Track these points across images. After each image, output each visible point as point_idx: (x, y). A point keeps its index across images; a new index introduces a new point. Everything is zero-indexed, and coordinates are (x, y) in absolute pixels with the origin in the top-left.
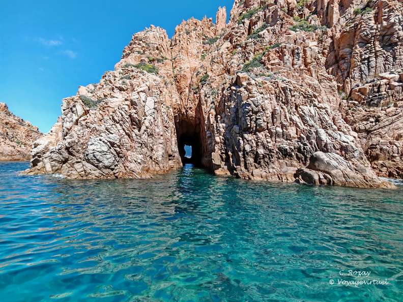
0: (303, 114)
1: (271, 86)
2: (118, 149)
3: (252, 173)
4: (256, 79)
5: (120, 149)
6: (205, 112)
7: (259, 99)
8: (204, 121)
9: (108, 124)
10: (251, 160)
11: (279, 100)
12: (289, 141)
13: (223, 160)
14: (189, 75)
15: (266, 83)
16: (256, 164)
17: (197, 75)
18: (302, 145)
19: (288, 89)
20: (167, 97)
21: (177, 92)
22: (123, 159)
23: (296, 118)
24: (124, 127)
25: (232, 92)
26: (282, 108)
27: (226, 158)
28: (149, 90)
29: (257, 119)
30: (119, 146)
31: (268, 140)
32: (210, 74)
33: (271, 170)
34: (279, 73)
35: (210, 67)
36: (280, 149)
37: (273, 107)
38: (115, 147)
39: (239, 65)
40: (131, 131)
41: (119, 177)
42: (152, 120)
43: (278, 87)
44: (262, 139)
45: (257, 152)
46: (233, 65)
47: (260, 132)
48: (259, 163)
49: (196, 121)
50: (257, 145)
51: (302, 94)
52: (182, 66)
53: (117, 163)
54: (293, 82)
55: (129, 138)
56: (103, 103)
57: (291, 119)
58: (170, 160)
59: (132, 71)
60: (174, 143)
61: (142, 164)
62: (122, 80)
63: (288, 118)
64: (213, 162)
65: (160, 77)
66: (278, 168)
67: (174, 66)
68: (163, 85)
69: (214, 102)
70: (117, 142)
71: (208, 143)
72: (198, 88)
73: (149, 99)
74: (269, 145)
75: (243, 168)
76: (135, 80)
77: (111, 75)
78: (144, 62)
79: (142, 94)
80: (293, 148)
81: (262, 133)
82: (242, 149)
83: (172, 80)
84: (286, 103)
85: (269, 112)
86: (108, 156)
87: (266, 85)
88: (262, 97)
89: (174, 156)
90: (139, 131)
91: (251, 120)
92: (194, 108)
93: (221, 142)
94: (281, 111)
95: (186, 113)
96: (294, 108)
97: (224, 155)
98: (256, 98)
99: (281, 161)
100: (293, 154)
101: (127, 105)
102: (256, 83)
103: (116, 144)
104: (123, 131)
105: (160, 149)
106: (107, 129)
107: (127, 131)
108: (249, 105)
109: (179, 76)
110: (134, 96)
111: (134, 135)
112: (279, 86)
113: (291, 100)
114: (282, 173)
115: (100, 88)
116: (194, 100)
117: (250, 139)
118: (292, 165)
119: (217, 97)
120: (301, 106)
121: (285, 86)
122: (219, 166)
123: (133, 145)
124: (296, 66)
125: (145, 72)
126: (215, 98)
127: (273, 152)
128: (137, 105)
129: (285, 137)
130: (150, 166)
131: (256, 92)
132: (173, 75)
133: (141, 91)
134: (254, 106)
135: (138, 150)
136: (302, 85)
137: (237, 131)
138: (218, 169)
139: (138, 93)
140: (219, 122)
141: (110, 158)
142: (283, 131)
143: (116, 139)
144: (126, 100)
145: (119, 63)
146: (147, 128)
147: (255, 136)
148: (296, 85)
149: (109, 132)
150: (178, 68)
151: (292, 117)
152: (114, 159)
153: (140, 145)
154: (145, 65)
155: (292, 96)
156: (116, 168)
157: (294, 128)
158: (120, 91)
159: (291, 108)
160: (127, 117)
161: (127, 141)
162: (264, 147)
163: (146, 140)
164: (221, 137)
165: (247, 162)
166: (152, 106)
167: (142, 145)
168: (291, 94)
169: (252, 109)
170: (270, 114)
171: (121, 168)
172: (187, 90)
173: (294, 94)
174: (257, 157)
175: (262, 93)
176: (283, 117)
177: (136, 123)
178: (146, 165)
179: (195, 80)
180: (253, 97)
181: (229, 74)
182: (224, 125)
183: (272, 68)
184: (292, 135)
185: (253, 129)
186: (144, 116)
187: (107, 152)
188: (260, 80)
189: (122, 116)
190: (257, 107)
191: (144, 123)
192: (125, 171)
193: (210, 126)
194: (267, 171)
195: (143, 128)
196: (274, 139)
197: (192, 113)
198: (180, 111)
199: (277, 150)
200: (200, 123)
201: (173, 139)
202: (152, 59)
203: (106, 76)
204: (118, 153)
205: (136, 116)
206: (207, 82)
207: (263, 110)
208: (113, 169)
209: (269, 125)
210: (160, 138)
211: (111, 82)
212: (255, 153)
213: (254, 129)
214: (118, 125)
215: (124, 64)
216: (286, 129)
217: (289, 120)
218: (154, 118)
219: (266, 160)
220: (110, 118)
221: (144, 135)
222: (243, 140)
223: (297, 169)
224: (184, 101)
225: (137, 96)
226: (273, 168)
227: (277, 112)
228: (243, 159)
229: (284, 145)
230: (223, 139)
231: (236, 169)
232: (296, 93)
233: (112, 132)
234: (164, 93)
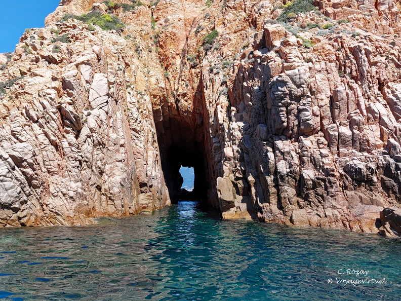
0: (394, 98)
1: (328, 47)
2: (29, 171)
3: (291, 217)
4: (301, 34)
5: (34, 170)
6: (210, 102)
7: (302, 71)
8: (209, 118)
9: (17, 124)
10: (289, 191)
11: (345, 72)
12: (366, 154)
13: (238, 193)
14: (181, 34)
15: (319, 41)
16: (300, 200)
17: (197, 32)
18: (392, 161)
19: (363, 51)
20: (139, 73)
21: (159, 66)
22: (39, 191)
23: (380, 107)
24: (46, 129)
25: (256, 61)
26: (351, 88)
27: (244, 188)
28: (99, 60)
29: (300, 111)
30: (31, 166)
31: (322, 151)
32: (220, 29)
33: (329, 212)
34: (349, 21)
35: (221, 17)
36: (347, 169)
37: (333, 88)
38: (25, 167)
39: (273, 11)
40: (61, 136)
41: (28, 225)
42: (104, 117)
43: (343, 47)
44: (311, 150)
45: (301, 176)
46: (262, 11)
47: (306, 135)
48: (306, 198)
49: (194, 120)
50: (302, 162)
51: (392, 60)
52: (169, 17)
53: (25, 198)
54: (374, 37)
55: (57, 150)
56: (17, 86)
57: (369, 109)
58: (142, 192)
59: (74, 27)
60: (151, 160)
61: (77, 200)
62: (54, 44)
63: (363, 107)
64: (219, 196)
65: (127, 37)
66: (345, 208)
67: (155, 17)
68: (131, 52)
69: (226, 82)
70: (28, 158)
71: (216, 159)
72: (198, 56)
73: (98, 76)
74: (325, 160)
75: (275, 208)
76: (77, 43)
77: (36, 36)
78: (98, 11)
79: (84, 68)
80: (373, 166)
81: (312, 137)
82: (272, 170)
83: (151, 42)
84: (359, 77)
85: (324, 97)
86: (8, 184)
87: (319, 44)
88: (310, 68)
89: (151, 186)
90: (77, 137)
91: (288, 113)
92: (190, 95)
93: (235, 158)
94: (347, 94)
95: (177, 105)
96: (376, 87)
97: (241, 182)
98: (296, 71)
99: (349, 193)
100: (375, 179)
101: (54, 88)
102: (298, 42)
103: (25, 160)
104: (44, 137)
105: (117, 171)
106: (13, 134)
107: (52, 138)
108: (284, 83)
109: (163, 35)
110: (69, 72)
111: (65, 144)
112: (345, 46)
113: (368, 72)
114: (351, 218)
115: (15, 60)
116: (191, 80)
117: (287, 149)
118: (372, 202)
119: (231, 73)
120: (390, 84)
121: (357, 44)
122: (230, 205)
123: (64, 163)
124: (382, 8)
125: (97, 28)
126: (228, 74)
127: (334, 176)
128: (73, 89)
129: (358, 145)
130: (97, 204)
131: (296, 59)
132: (151, 35)
133: (83, 63)
134: (294, 86)
135: (74, 173)
136: (393, 44)
137: (264, 135)
138: (228, 208)
139: (77, 66)
140: (233, 119)
141: (11, 188)
142: (353, 133)
143: (26, 151)
144: (54, 79)
145: (53, 14)
146: (92, 130)
147: (297, 143)
148: (381, 44)
149: (17, 139)
150: (162, 21)
151: (372, 105)
152: (19, 189)
153: (77, 163)
154: (99, 16)
155: (371, 64)
156: (22, 207)
157: (376, 127)
158: (50, 63)
159: (370, 88)
160: (54, 110)
161: (51, 156)
162: (316, 165)
163: (89, 155)
164: (236, 148)
165: (282, 195)
166: (105, 90)
167: (81, 164)
168: (369, 61)
169: (290, 91)
170: (327, 101)
171: (33, 208)
172: (178, 61)
173: (376, 59)
174: (301, 185)
175: (309, 61)
176: (352, 106)
177: (71, 122)
178: (85, 202)
179: (193, 42)
180: (290, 68)
181: (256, 27)
182: (241, 124)
183: (334, 13)
184: (372, 141)
185: (292, 130)
186: (87, 109)
187: (5, 176)
188: (306, 35)
189: (44, 108)
190: (299, 86)
191: (86, 121)
192: (42, 214)
193: (218, 128)
194: (322, 214)
195: (85, 131)
196: (335, 149)
197: (187, 104)
198: (164, 100)
199: (341, 171)
200: (202, 123)
201: (150, 153)
202: (113, 5)
203: (26, 38)
204: (29, 179)
205: (70, 108)
206: (215, 46)
207: (313, 93)
208: (16, 210)
209: (325, 122)
210: (118, 151)
211: (35, 49)
212: (298, 177)
213: (295, 129)
214: (35, 126)
215: (61, 15)
216: (359, 129)
217: (365, 112)
218: (107, 113)
219: (320, 190)
220: (22, 114)
221: (86, 145)
222: (274, 152)
223: (381, 209)
224: (172, 83)
225: (74, 72)
226: (334, 207)
227: (340, 96)
228: (273, 190)
229: (356, 162)
230: (238, 151)
231: (260, 210)
232: (379, 58)
233: (23, 139)
234: (133, 67)
